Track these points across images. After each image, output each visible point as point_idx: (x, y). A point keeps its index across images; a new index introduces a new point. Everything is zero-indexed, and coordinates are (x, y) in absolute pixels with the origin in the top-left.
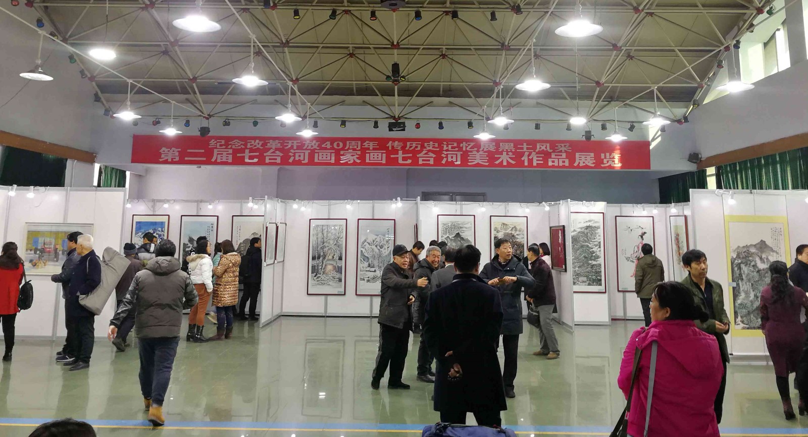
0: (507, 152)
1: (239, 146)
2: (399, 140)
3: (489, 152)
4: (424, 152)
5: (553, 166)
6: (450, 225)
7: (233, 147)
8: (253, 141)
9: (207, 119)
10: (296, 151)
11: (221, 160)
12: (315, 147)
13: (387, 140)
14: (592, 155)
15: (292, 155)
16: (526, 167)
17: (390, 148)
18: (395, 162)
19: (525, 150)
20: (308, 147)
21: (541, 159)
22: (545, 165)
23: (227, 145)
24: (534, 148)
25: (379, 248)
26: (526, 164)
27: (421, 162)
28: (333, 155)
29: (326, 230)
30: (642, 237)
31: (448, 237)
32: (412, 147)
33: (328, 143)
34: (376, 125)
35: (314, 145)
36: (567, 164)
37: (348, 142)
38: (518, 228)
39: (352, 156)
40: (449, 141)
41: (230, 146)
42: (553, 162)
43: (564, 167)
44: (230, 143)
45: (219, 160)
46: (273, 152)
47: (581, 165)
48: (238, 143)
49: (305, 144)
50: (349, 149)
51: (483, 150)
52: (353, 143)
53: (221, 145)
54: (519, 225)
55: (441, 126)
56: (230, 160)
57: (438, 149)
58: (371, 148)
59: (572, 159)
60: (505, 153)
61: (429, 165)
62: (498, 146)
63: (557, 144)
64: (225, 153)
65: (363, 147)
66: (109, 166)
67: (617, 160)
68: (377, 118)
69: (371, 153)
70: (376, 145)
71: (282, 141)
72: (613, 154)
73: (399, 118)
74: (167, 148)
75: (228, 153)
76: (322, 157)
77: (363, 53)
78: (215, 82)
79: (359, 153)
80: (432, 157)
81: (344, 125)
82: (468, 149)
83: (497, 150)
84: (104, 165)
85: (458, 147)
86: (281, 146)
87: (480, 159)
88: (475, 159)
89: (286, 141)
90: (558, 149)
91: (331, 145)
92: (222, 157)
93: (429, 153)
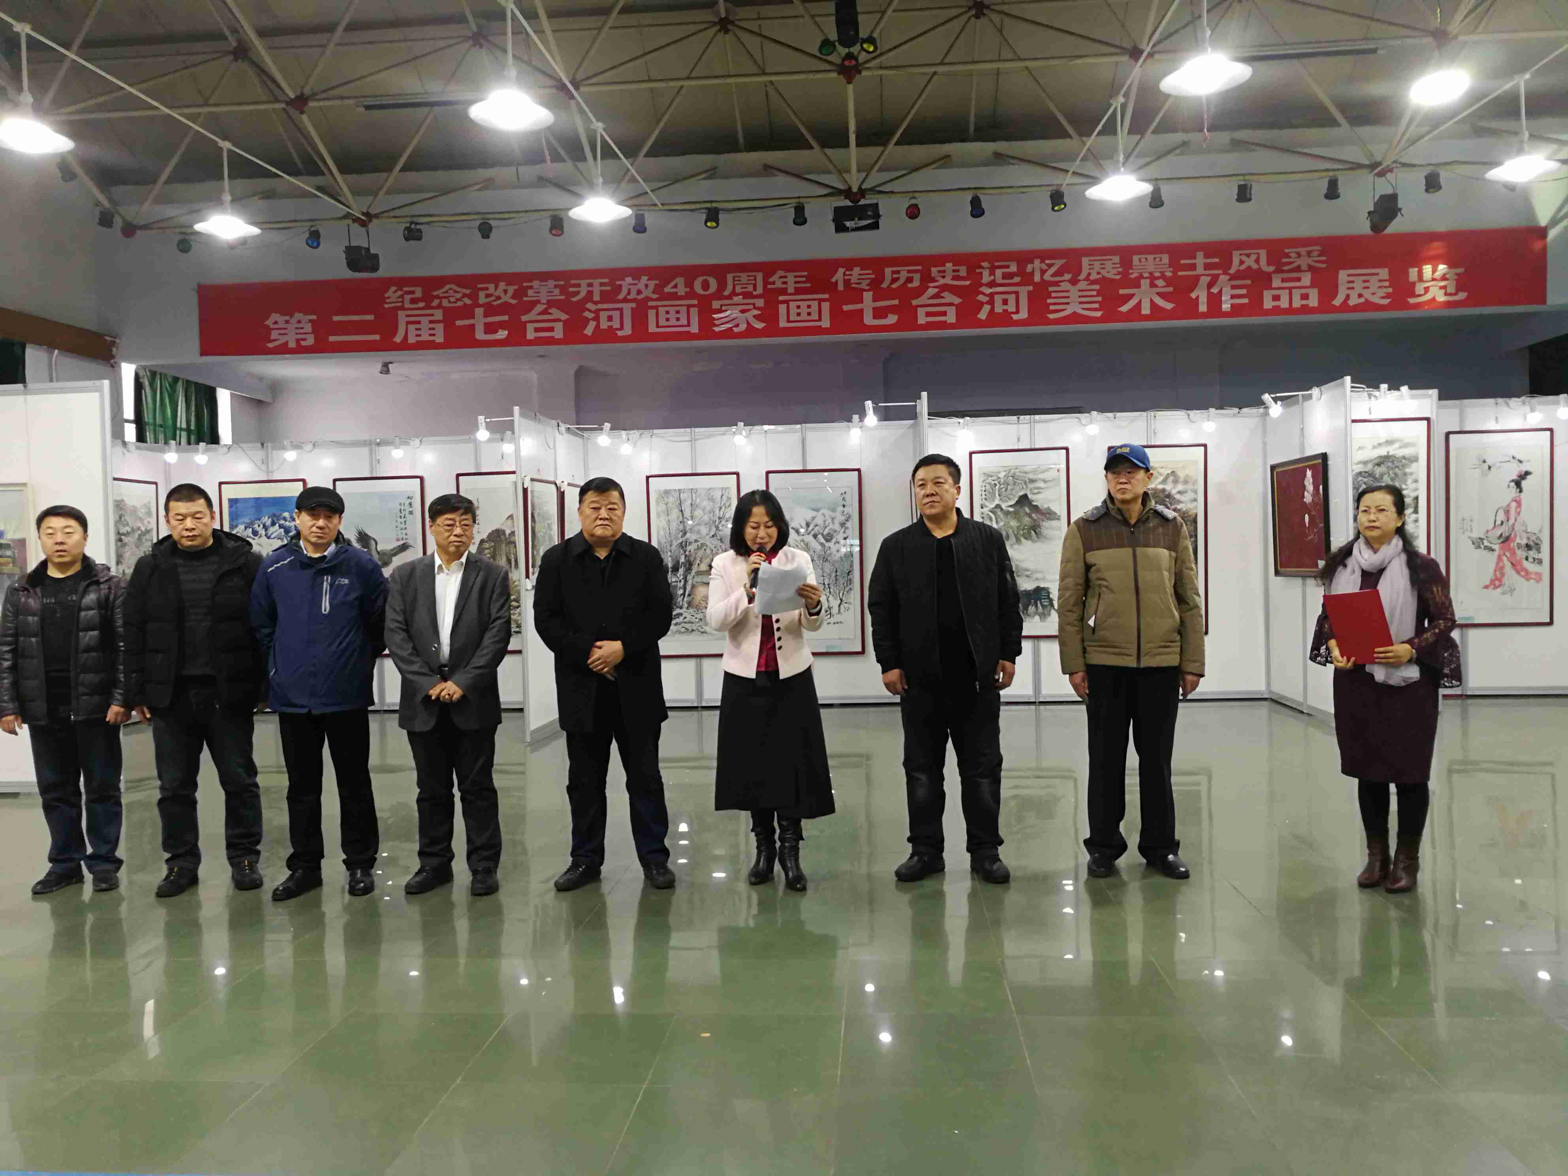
0: (1152, 278)
1: (458, 300)
2: (864, 263)
3: (1102, 281)
4: (931, 291)
5: (1276, 310)
6: (1002, 475)
7: (445, 303)
8: (491, 287)
9: (363, 224)
10: (600, 306)
11: (419, 339)
12: (648, 293)
13: (833, 265)
14: (1384, 273)
15: (590, 315)
16: (1204, 315)
17: (841, 287)
18: (854, 322)
19: (1200, 270)
20: (629, 293)
21: (1243, 291)
22: (1255, 306)
23: (427, 299)
24: (1226, 265)
25: (823, 541)
26: (1203, 308)
27: (922, 319)
28: (694, 311)
29: (689, 502)
30: (1518, 484)
31: (998, 506)
32: (898, 279)
33: (680, 281)
34: (800, 219)
35: (642, 287)
36: (1313, 302)
37: (730, 277)
38: (1181, 475)
39: (743, 311)
40: (997, 258)
41: (435, 303)
42: (1276, 298)
43: (1305, 310)
44: (435, 293)
45: (412, 340)
46: (545, 312)
47: (1352, 302)
48: (456, 292)
49: (620, 286)
50: (734, 293)
51: (1087, 278)
52: (744, 277)
53: (413, 301)
54: (1184, 467)
55: (977, 210)
56: (439, 339)
57: (968, 283)
58: (791, 290)
59: (1328, 288)
60: (1145, 283)
61: (944, 325)
62: (1127, 263)
63: (1287, 251)
64: (425, 320)
65: (769, 286)
66: (159, 370)
67: (1455, 282)
68: (801, 200)
69: (791, 303)
70: (804, 279)
71: (562, 283)
72: (1442, 268)
73: (862, 193)
74: (283, 314)
75: (431, 318)
76: (668, 320)
77: (756, 17)
78: (358, 106)
79: (760, 303)
80: (951, 304)
81: (714, 224)
82: (1047, 277)
83: (1125, 274)
84: (144, 368)
85: (1021, 272)
86: (561, 294)
87: (1081, 303)
88: (1068, 303)
89: (572, 282)
90: (1290, 263)
91: (686, 287)
92: (419, 329)
93: (942, 295)
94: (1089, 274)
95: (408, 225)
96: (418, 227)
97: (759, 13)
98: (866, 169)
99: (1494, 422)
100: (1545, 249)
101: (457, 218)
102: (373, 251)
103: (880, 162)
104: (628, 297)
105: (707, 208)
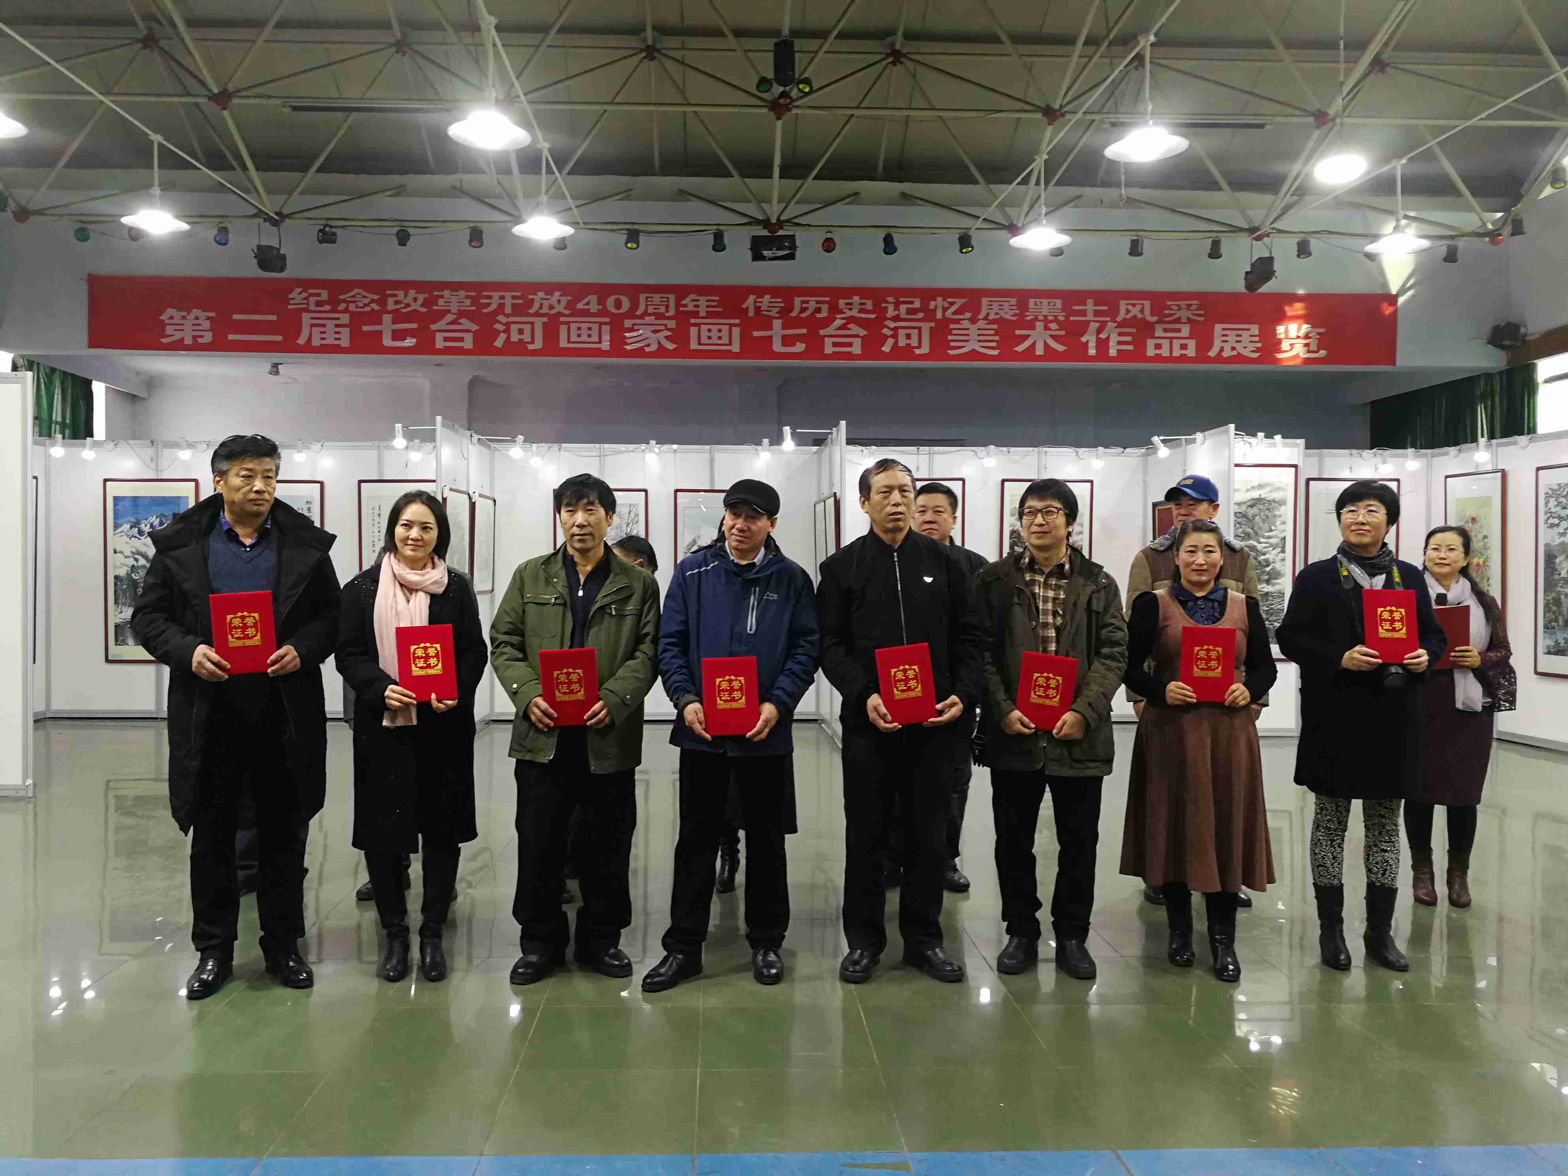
0: (1046, 321)
1: (365, 305)
2: (774, 291)
3: (1000, 321)
4: (838, 322)
5: (1158, 358)
7: (352, 308)
8: (401, 295)
9: (275, 223)
10: (511, 319)
11: (323, 342)
12: (560, 308)
13: (744, 291)
14: (1255, 329)
15: (500, 327)
16: (1093, 359)
17: (751, 314)
18: (763, 348)
19: (1090, 317)
20: (541, 307)
21: (1129, 339)
22: (1139, 355)
23: (334, 302)
24: (1113, 312)
26: (1092, 352)
27: (829, 349)
28: (606, 329)
32: (807, 309)
33: (593, 298)
34: (719, 245)
35: (555, 304)
36: (1191, 352)
37: (643, 297)
39: (655, 332)
40: (901, 294)
41: (342, 306)
42: (1158, 346)
43: (1183, 359)
44: (342, 297)
45: (316, 342)
46: (454, 322)
47: (1226, 354)
48: (364, 297)
49: (532, 300)
50: (646, 314)
51: (985, 318)
52: (657, 298)
53: (318, 303)
55: (889, 247)
56: (345, 342)
57: (873, 316)
58: (702, 313)
59: (1204, 342)
60: (1040, 325)
61: (849, 356)
62: (1023, 306)
63: (1169, 303)
64: (330, 324)
65: (681, 309)
66: (36, 360)
67: (1316, 341)
68: (721, 228)
69: (702, 326)
70: (715, 304)
71: (473, 294)
72: (1305, 328)
73: (780, 224)
74: (179, 310)
75: (337, 322)
76: (579, 336)
77: (680, 46)
78: (284, 106)
79: (672, 324)
80: (857, 336)
81: (635, 246)
82: (949, 313)
83: (1021, 315)
84: (23, 357)
85: (924, 308)
86: (472, 305)
87: (979, 341)
88: (967, 341)
89: (485, 293)
90: (1171, 315)
91: (599, 304)
92: (324, 332)
93: (849, 326)
94: (988, 314)
95: (322, 227)
96: (333, 230)
97: (683, 43)
98: (786, 201)
99: (1348, 471)
100: (1395, 313)
101: (370, 223)
102: (282, 252)
103: (798, 197)
104: (541, 312)
105: (627, 230)
